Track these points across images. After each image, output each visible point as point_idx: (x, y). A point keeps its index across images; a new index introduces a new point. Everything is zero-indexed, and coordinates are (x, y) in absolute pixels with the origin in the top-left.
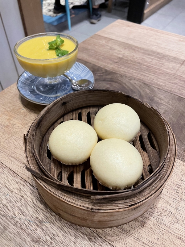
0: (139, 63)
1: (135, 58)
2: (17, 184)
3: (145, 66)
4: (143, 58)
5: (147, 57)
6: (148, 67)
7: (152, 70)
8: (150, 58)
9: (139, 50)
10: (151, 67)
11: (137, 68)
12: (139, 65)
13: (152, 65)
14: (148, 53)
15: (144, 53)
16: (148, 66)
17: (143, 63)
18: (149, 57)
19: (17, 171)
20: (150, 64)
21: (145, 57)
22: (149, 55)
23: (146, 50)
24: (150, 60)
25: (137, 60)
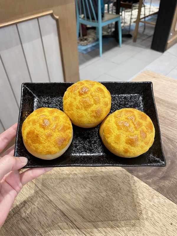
0: (163, 117)
1: (160, 111)
2: (67, 225)
3: (168, 121)
4: (167, 112)
5: (171, 111)
6: (172, 122)
7: (174, 124)
8: (173, 112)
9: (164, 103)
10: (175, 122)
11: (162, 122)
12: (163, 119)
13: (175, 119)
14: (171, 107)
15: (168, 107)
16: (171, 120)
17: (167, 117)
18: (172, 110)
19: (67, 214)
20: (173, 118)
21: (168, 111)
22: (172, 108)
23: (169, 104)
24: (173, 114)
25: (161, 113)
